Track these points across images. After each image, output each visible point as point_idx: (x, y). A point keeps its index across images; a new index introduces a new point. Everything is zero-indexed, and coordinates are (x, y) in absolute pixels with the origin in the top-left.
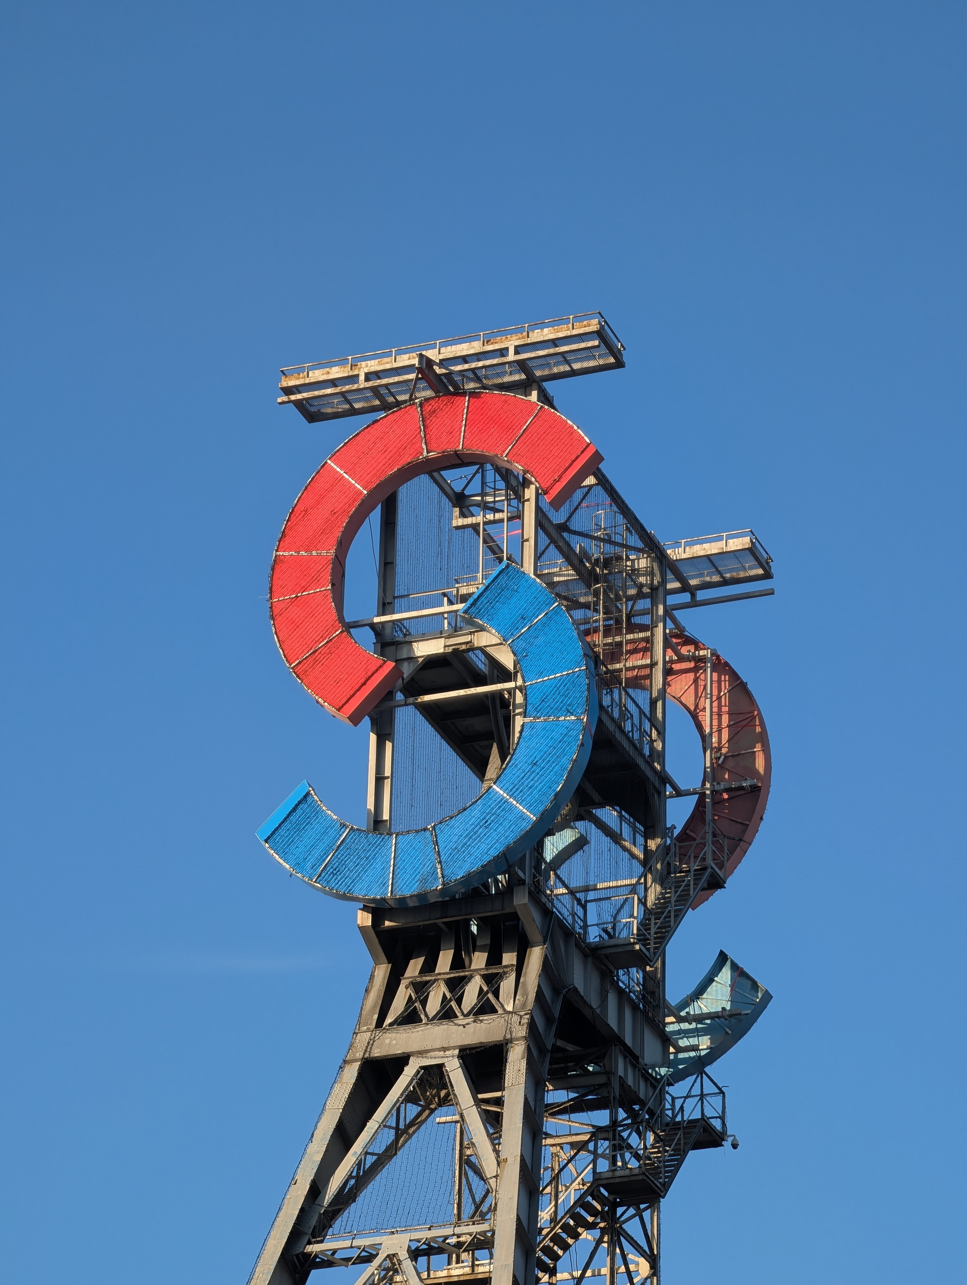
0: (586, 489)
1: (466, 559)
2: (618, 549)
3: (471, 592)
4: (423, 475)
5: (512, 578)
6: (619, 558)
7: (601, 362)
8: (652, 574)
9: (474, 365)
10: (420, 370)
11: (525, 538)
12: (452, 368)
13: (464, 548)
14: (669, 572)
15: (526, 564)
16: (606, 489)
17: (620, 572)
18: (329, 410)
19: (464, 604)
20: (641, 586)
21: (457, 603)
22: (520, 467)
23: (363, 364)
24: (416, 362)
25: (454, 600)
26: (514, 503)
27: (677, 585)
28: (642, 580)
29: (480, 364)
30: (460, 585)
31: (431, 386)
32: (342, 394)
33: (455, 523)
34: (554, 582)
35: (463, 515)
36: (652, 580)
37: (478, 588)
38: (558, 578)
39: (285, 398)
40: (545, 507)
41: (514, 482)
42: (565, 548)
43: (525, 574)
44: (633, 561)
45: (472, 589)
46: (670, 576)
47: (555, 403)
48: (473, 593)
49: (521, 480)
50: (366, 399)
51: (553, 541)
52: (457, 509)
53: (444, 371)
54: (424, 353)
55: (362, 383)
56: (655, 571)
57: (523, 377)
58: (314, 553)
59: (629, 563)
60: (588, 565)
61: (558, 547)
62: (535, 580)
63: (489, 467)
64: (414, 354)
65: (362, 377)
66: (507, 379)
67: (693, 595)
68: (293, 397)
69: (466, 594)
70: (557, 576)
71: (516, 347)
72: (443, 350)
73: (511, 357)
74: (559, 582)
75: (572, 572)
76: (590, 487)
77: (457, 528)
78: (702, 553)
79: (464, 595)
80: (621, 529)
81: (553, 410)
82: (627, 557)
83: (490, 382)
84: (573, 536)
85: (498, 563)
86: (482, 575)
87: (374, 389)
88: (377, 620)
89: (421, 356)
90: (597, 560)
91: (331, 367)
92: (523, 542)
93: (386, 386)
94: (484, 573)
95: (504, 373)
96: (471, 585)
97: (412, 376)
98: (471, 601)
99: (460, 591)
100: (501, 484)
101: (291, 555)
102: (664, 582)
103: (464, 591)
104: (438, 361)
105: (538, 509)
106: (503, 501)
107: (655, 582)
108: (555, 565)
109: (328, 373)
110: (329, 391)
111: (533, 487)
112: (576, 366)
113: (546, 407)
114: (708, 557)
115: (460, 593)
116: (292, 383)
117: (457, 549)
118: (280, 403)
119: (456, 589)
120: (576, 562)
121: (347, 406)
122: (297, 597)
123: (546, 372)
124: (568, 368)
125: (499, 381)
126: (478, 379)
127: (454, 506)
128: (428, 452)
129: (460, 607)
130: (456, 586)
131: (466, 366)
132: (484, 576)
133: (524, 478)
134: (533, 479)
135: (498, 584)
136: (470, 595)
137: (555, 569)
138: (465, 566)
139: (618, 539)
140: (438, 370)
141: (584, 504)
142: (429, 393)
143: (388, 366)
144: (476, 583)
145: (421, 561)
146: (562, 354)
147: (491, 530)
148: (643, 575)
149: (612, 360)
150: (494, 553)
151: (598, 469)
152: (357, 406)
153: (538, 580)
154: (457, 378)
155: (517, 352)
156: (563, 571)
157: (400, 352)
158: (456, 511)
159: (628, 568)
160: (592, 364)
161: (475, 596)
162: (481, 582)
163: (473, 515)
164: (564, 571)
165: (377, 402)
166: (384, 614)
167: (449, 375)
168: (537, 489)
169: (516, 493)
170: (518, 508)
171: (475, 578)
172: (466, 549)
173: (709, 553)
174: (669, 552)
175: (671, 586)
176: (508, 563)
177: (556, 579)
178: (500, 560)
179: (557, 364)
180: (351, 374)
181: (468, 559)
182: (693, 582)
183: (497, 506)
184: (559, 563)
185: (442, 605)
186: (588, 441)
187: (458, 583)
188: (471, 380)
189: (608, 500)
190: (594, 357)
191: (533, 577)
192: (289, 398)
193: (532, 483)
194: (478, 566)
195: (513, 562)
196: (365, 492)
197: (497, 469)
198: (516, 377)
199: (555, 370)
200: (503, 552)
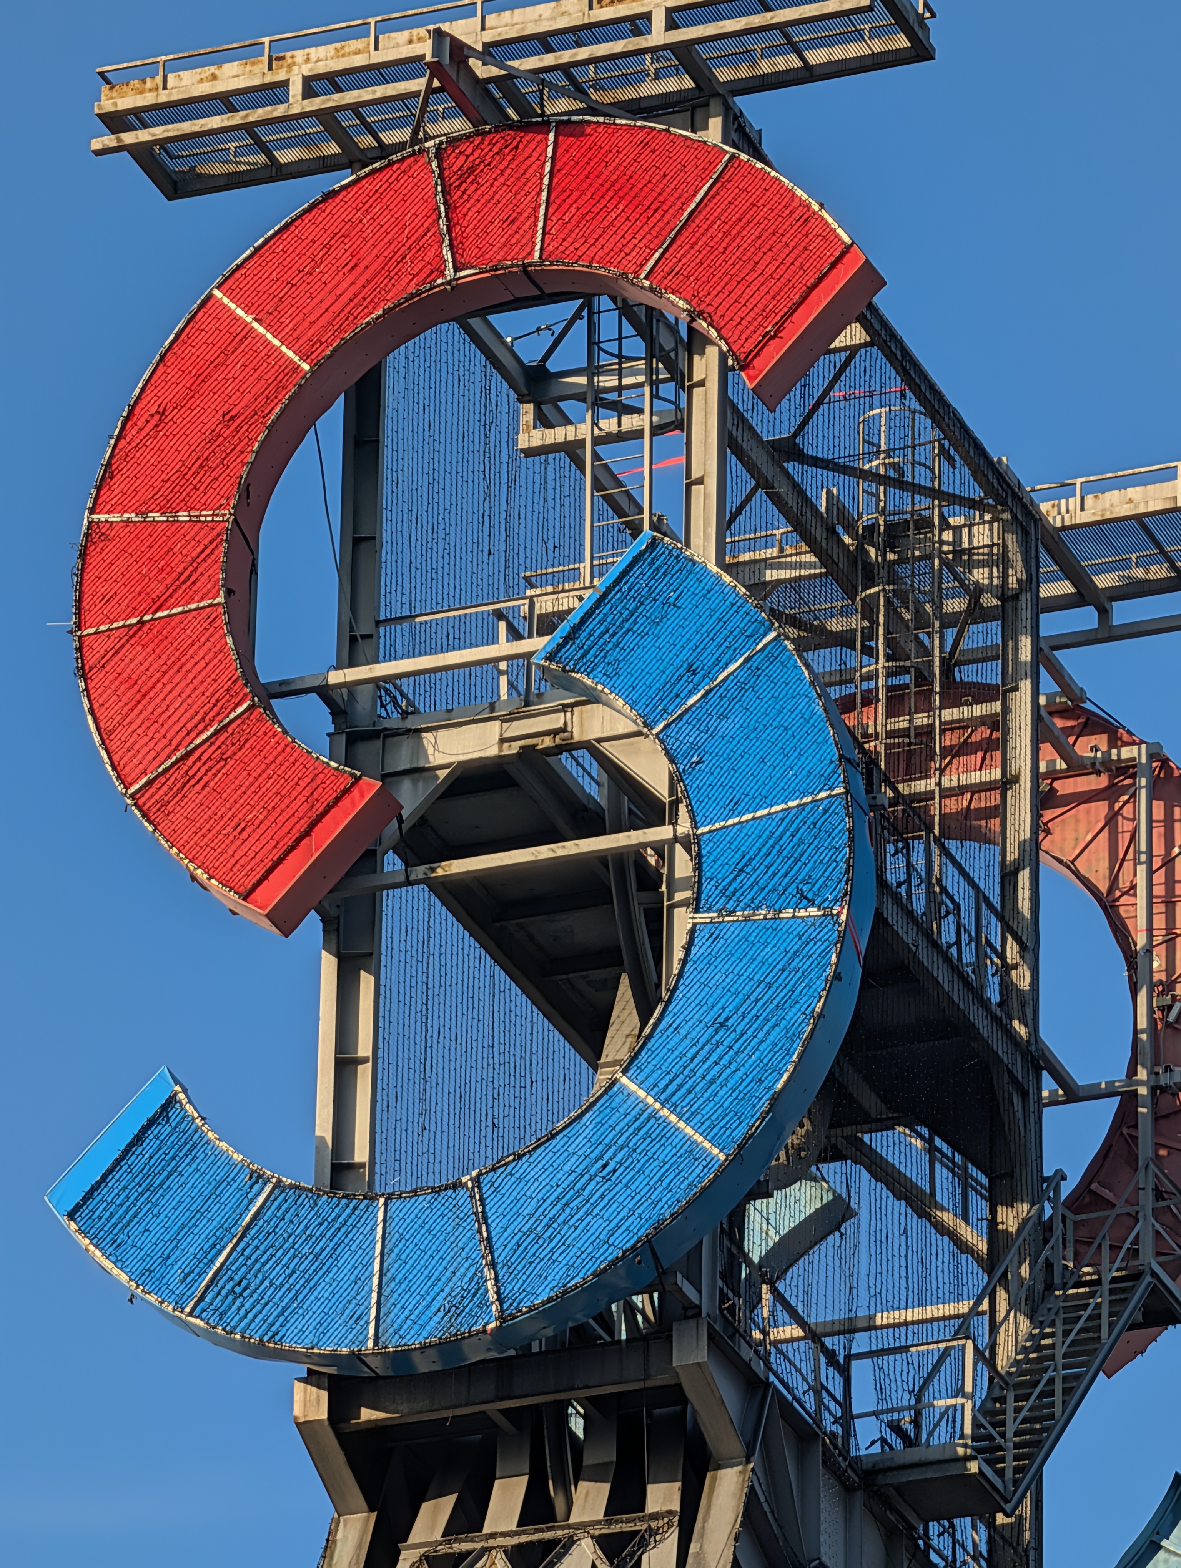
0: (844, 355)
1: (551, 528)
2: (922, 503)
3: (565, 607)
4: (445, 326)
5: (665, 574)
6: (924, 524)
7: (877, 46)
8: (1004, 562)
9: (566, 56)
10: (436, 69)
11: (695, 475)
12: (515, 64)
13: (545, 500)
14: (1044, 556)
15: (697, 539)
16: (890, 357)
17: (929, 557)
18: (218, 169)
19: (547, 638)
20: (977, 591)
21: (530, 636)
22: (682, 304)
23: (300, 55)
24: (425, 49)
25: (523, 628)
26: (668, 390)
27: (1065, 588)
28: (980, 575)
29: (583, 53)
30: (538, 591)
31: (464, 109)
32: (248, 128)
33: (523, 442)
34: (766, 584)
35: (543, 421)
36: (1005, 577)
37: (581, 599)
38: (775, 572)
39: (110, 140)
40: (743, 400)
41: (666, 341)
42: (791, 500)
43: (694, 563)
44: (957, 530)
45: (566, 602)
46: (1048, 566)
47: (765, 148)
48: (570, 611)
49: (684, 334)
50: (304, 141)
51: (762, 483)
52: (530, 406)
53: (495, 71)
54: (445, 27)
55: (297, 103)
56: (1010, 555)
57: (688, 83)
58: (183, 516)
59: (948, 536)
60: (847, 540)
61: (775, 498)
62: (719, 578)
63: (606, 302)
64: (422, 32)
65: (296, 88)
66: (649, 89)
67: (1104, 613)
68: (129, 138)
69: (554, 614)
70: (772, 567)
71: (670, 11)
72: (491, 20)
73: (658, 35)
74: (779, 582)
75: (810, 558)
76: (854, 350)
77: (530, 452)
78: (1125, 510)
79: (547, 615)
80: (927, 453)
81: (759, 165)
82: (943, 519)
83: (607, 98)
84: (810, 470)
85: (629, 538)
86: (592, 566)
87: (325, 116)
88: (336, 677)
89: (439, 34)
90: (871, 529)
91: (219, 64)
92: (689, 486)
93: (355, 108)
94: (596, 562)
95: (641, 76)
96: (563, 591)
97: (418, 84)
98: (564, 629)
99: (537, 606)
100: (636, 346)
101: (128, 522)
102: (1032, 582)
103: (546, 605)
104: (479, 48)
105: (726, 404)
106: (641, 385)
107: (1012, 582)
108: (768, 541)
109: (214, 77)
110: (215, 122)
111: (712, 352)
112: (816, 57)
113: (744, 157)
114: (1139, 518)
115: (537, 612)
116: (127, 101)
117: (530, 505)
118: (98, 153)
119: (527, 601)
120: (819, 533)
121: (261, 159)
122: (141, 623)
123: (744, 72)
124: (797, 63)
125: (629, 94)
126: (578, 90)
127: (521, 400)
128: (456, 269)
129: (538, 644)
130: (529, 593)
131: (549, 60)
132: (596, 569)
133: (691, 330)
134: (713, 333)
135: (630, 590)
136: (562, 615)
137: (769, 551)
138: (550, 546)
139: (921, 477)
140: (482, 70)
141: (835, 394)
142: (459, 125)
143: (359, 61)
144: (577, 586)
145: (442, 535)
146: (781, 27)
147: (611, 455)
148: (982, 564)
149: (902, 42)
150: (620, 512)
151: (871, 306)
152: (285, 156)
153: (727, 579)
154: (527, 88)
155: (671, 25)
156: (786, 556)
157: (387, 26)
158: (527, 411)
159: (946, 548)
160: (854, 50)
161: (574, 619)
162: (587, 584)
163: (568, 422)
164: (791, 555)
165: (333, 149)
166: (352, 664)
167: (506, 81)
168: (723, 357)
169: (671, 367)
170: (677, 403)
171: (575, 575)
172: (551, 503)
173: (1142, 510)
174: (1044, 507)
175: (1047, 591)
176: (654, 539)
177: (771, 575)
178: (635, 530)
179: (771, 51)
180: (269, 78)
181: (557, 528)
182: (1104, 581)
183: (627, 398)
184: (778, 537)
185: (495, 641)
186: (846, 239)
187: (532, 586)
188: (562, 92)
189: (896, 383)
190: (859, 36)
191: (715, 569)
192: (119, 140)
193: (712, 343)
194: (582, 545)
195: (665, 534)
196: (306, 367)
197: (626, 309)
198: (671, 85)
199: (765, 67)
200: (641, 512)
